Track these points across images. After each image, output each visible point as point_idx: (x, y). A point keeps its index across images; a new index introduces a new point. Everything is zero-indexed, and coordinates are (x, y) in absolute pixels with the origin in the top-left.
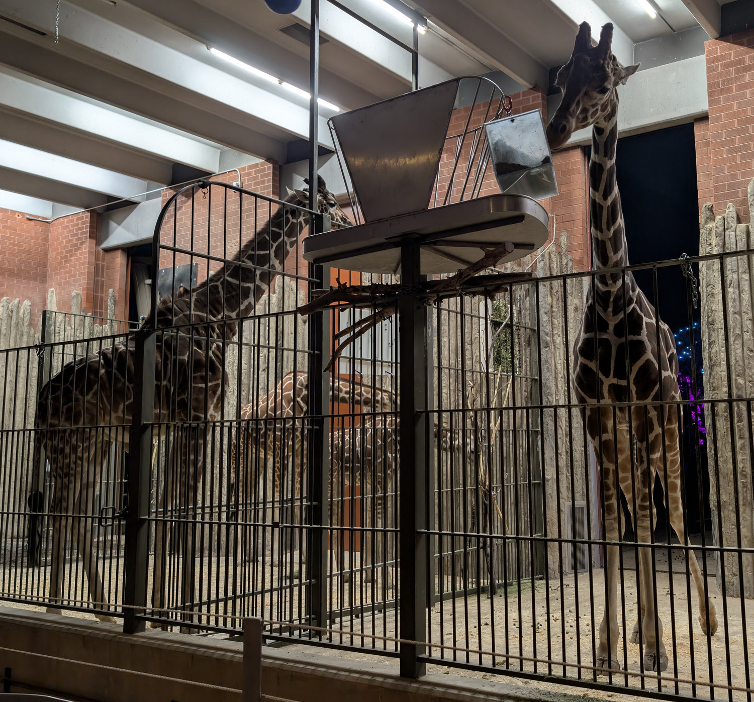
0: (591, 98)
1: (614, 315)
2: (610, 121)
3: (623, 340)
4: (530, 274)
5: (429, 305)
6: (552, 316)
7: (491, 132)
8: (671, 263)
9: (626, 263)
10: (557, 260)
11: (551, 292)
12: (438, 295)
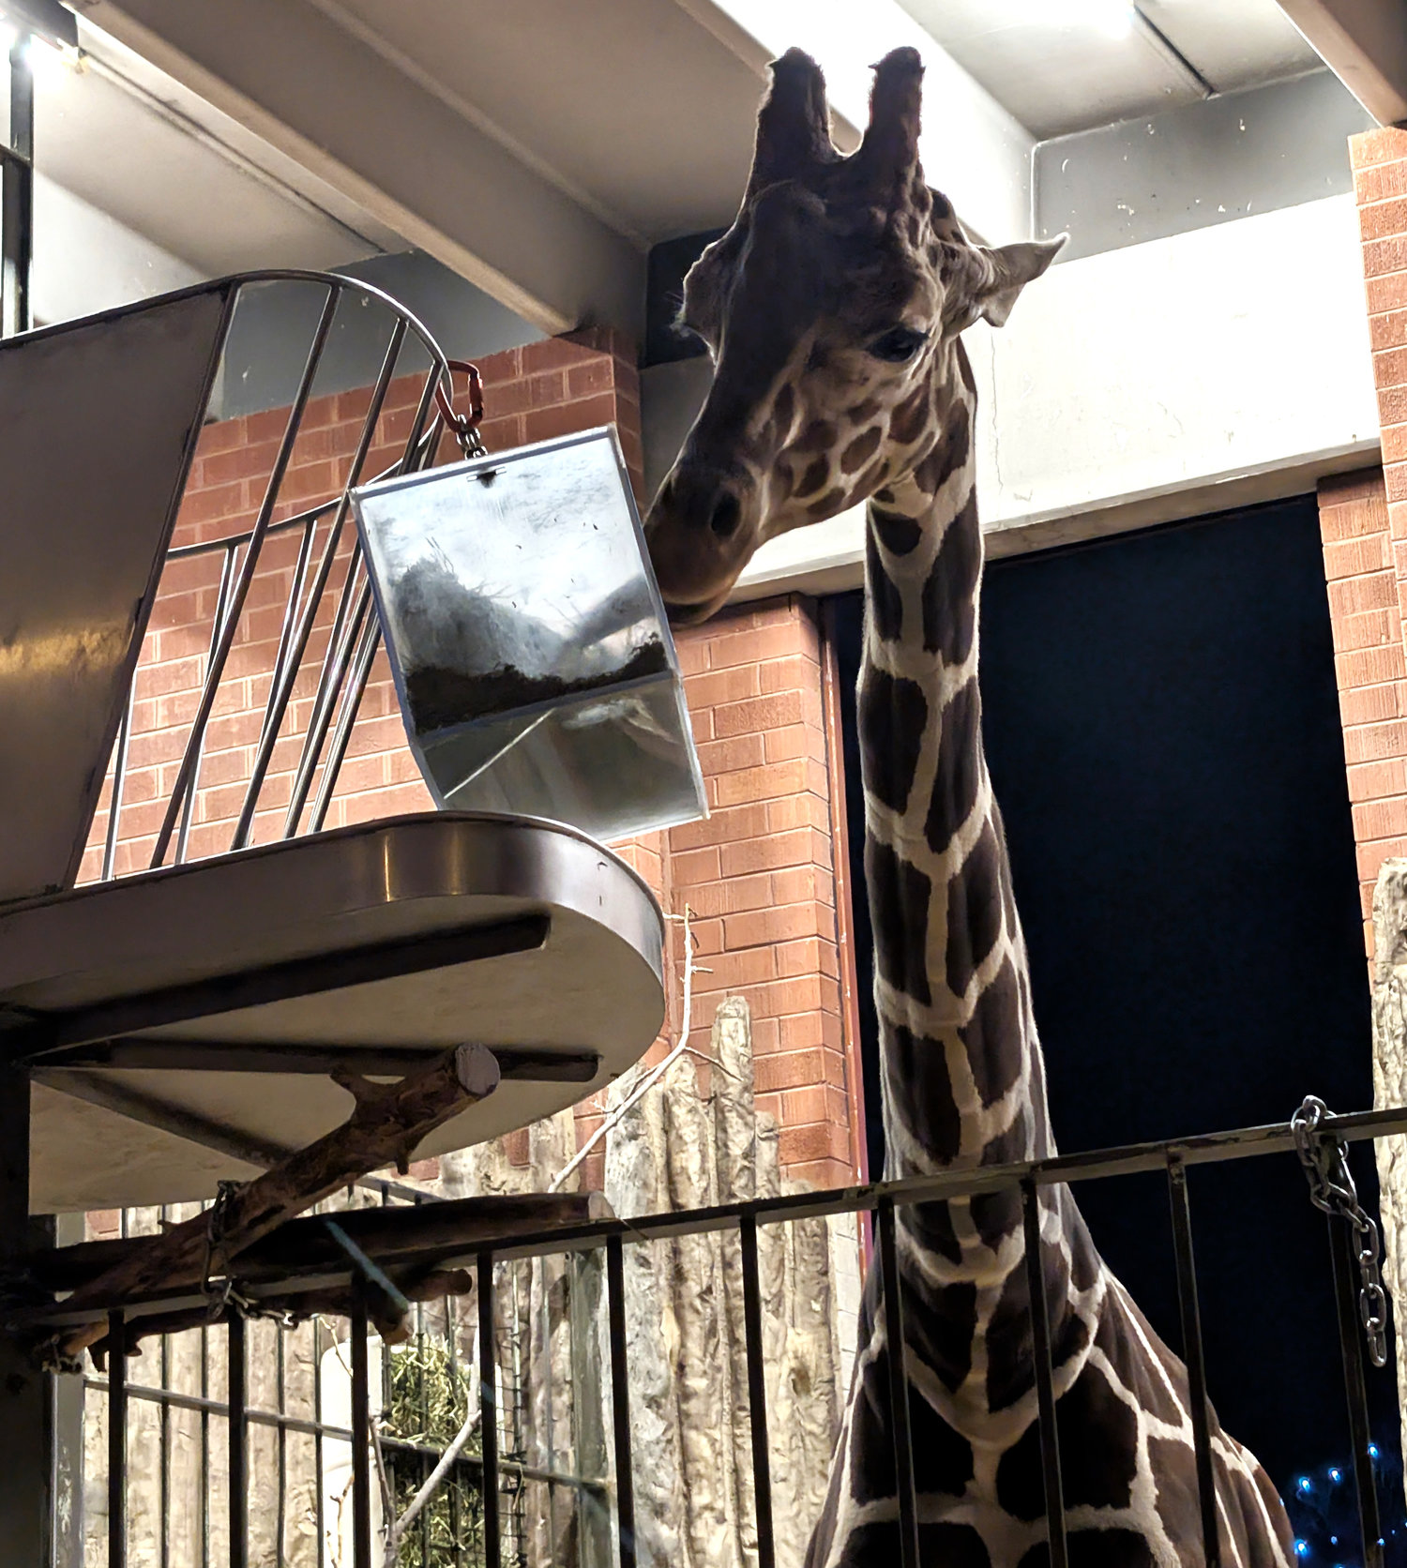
0: (843, 379)
1: (995, 1407)
2: (945, 487)
3: (1041, 1530)
4: (578, 1203)
5: (66, 1368)
6: (683, 1417)
7: (382, 529)
8: (1251, 1141)
9: (1040, 1146)
10: (702, 1136)
11: (677, 1296)
12: (116, 1319)
